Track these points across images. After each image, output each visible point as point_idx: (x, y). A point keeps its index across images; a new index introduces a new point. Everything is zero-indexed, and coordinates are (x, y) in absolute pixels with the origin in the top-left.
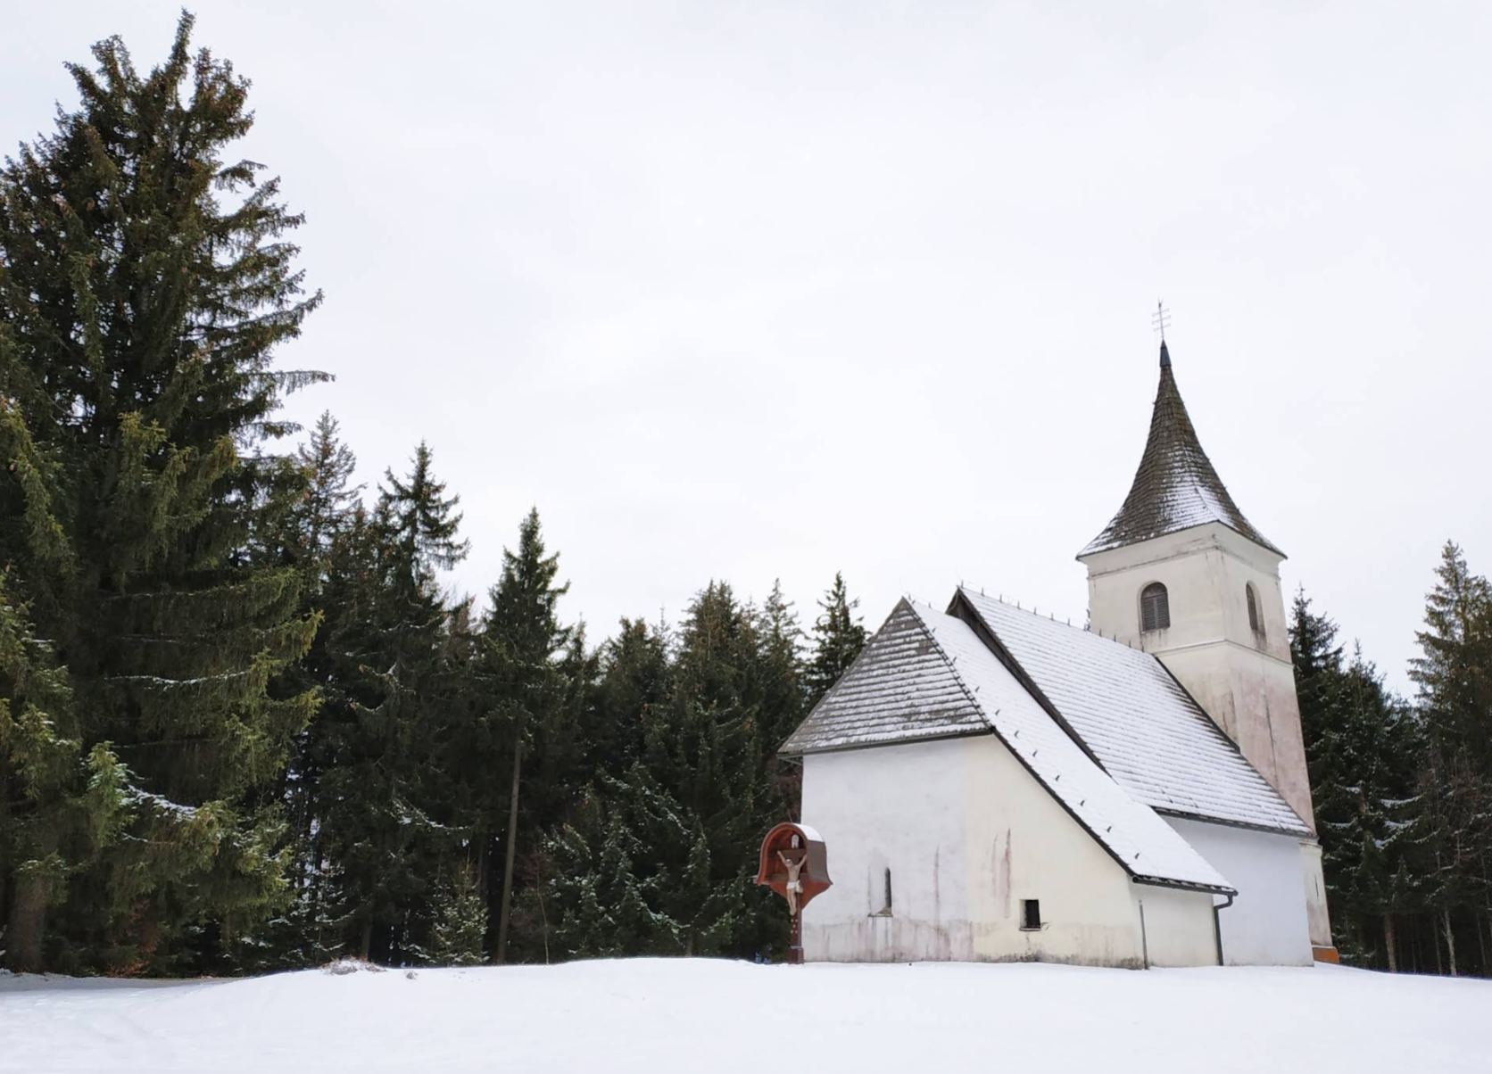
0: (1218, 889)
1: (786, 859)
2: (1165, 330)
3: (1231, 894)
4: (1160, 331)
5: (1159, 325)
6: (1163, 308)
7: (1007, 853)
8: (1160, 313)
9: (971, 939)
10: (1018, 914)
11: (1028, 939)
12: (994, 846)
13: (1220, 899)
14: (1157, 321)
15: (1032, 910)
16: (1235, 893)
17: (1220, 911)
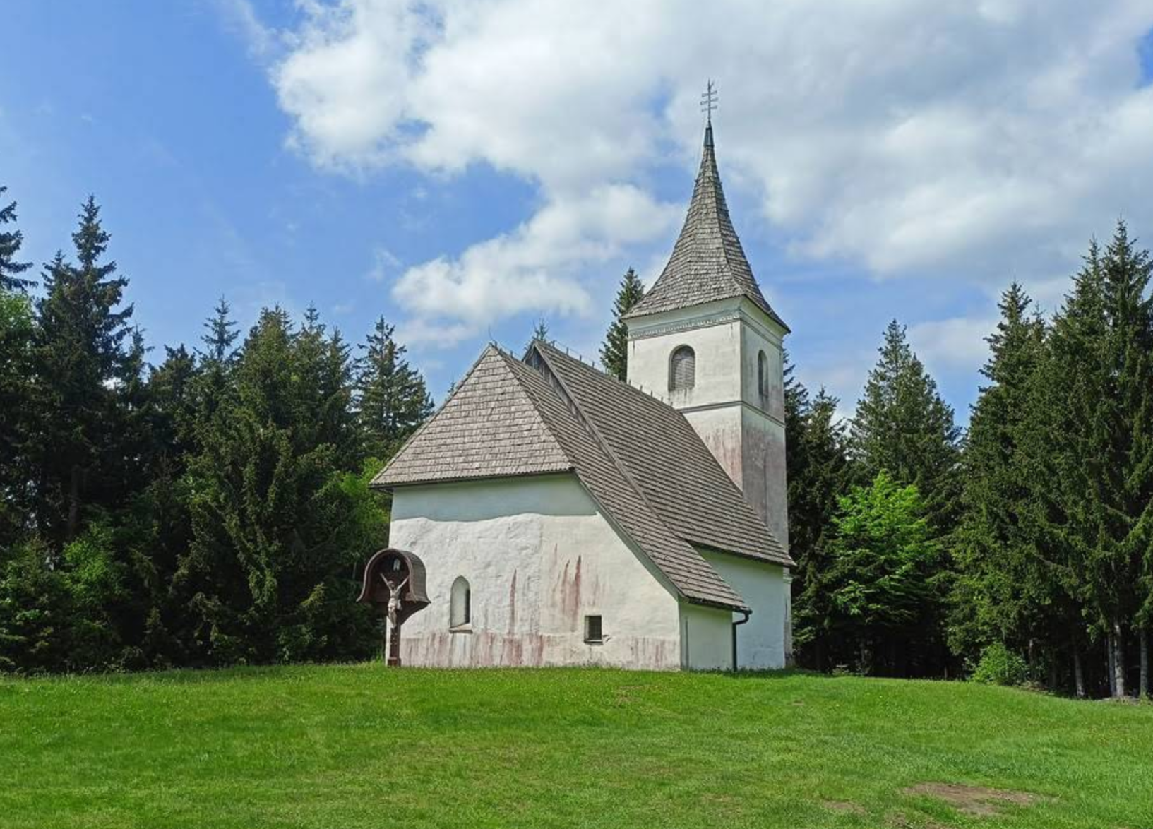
0: (738, 609)
1: (388, 580)
2: (712, 111)
3: (747, 613)
4: (707, 112)
5: (706, 106)
6: (713, 89)
7: (578, 577)
8: (709, 94)
9: (541, 649)
10: (582, 628)
11: (591, 649)
12: (566, 571)
13: (737, 617)
14: (706, 102)
15: (594, 625)
16: (750, 612)
17: (738, 626)
